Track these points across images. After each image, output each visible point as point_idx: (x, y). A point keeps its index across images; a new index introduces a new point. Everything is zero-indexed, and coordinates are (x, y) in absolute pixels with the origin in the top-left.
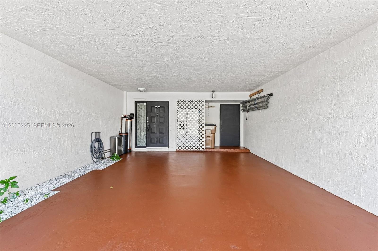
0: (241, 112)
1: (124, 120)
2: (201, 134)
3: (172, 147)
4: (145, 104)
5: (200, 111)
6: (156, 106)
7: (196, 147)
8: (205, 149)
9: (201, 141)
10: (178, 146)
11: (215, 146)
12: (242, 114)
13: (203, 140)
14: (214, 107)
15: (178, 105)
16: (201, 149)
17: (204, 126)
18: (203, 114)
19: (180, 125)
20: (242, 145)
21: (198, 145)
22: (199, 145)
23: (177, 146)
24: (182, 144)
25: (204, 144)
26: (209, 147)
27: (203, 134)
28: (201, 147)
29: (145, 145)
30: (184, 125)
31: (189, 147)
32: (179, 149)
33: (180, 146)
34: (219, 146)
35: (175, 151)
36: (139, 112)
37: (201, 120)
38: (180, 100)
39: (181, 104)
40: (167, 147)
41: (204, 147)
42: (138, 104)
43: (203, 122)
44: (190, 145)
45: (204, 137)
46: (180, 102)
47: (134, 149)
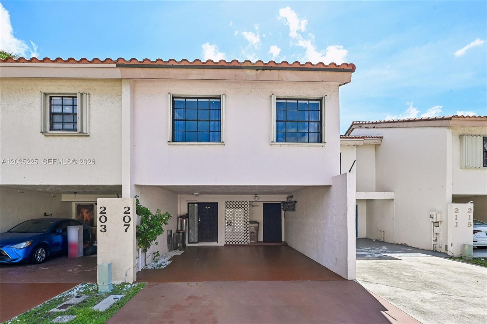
0: (282, 210)
1: (180, 219)
2: (246, 231)
3: (221, 242)
4: (196, 205)
5: (245, 210)
6: (207, 207)
7: (242, 241)
8: (249, 243)
9: (246, 237)
10: (227, 241)
11: (259, 241)
12: (283, 212)
13: (248, 235)
14: (258, 206)
15: (226, 206)
16: (246, 243)
17: (249, 224)
18: (248, 214)
19: (228, 223)
20: (283, 240)
21: (243, 240)
22: (245, 240)
23: (225, 241)
24: (230, 240)
25: (249, 239)
26: (253, 241)
27: (248, 231)
28: (246, 241)
29: (196, 241)
30: (231, 223)
31: (236, 241)
32: (227, 244)
33: (228, 241)
34: (263, 241)
35: (224, 245)
36: (191, 212)
37: (246, 218)
38: (228, 202)
39: (228, 205)
40: (217, 243)
41: (249, 241)
42: (190, 205)
43: (248, 220)
44: (237, 240)
45: (249, 233)
46: (228, 203)
47: (188, 245)
